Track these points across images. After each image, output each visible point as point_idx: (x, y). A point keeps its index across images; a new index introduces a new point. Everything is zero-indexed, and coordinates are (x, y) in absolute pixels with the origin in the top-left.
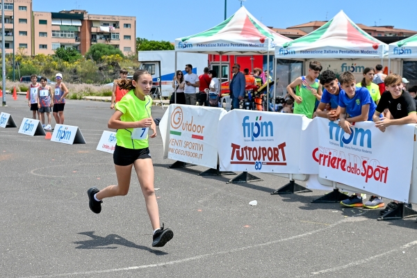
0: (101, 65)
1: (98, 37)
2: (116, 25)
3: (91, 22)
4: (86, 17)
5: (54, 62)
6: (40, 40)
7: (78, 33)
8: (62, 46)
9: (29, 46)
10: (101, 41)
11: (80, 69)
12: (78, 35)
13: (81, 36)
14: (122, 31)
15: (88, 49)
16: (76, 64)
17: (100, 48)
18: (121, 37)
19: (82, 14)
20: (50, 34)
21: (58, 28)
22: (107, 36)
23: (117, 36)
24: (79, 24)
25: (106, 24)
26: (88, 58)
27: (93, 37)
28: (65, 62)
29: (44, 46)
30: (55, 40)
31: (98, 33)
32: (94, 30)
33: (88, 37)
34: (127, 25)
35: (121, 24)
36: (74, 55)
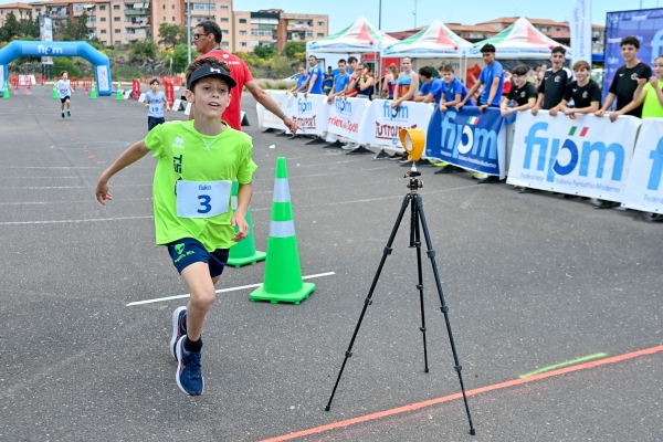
0: (294, 62)
1: (293, 35)
2: (310, 23)
3: (287, 20)
4: (282, 17)
5: (251, 60)
6: (240, 38)
7: (275, 31)
8: (261, 44)
9: (230, 44)
10: (296, 39)
11: (274, 65)
12: (275, 34)
13: (278, 34)
14: (316, 29)
15: (284, 46)
16: (270, 61)
17: (294, 46)
18: (315, 34)
19: (279, 14)
20: (249, 32)
21: (257, 27)
22: (302, 34)
23: (310, 35)
24: (275, 22)
25: (301, 22)
26: (282, 55)
27: (289, 34)
28: (262, 60)
29: (244, 44)
30: (253, 38)
31: (294, 31)
32: (289, 28)
33: (284, 35)
34: (320, 23)
35: (315, 23)
36: (271, 52)
